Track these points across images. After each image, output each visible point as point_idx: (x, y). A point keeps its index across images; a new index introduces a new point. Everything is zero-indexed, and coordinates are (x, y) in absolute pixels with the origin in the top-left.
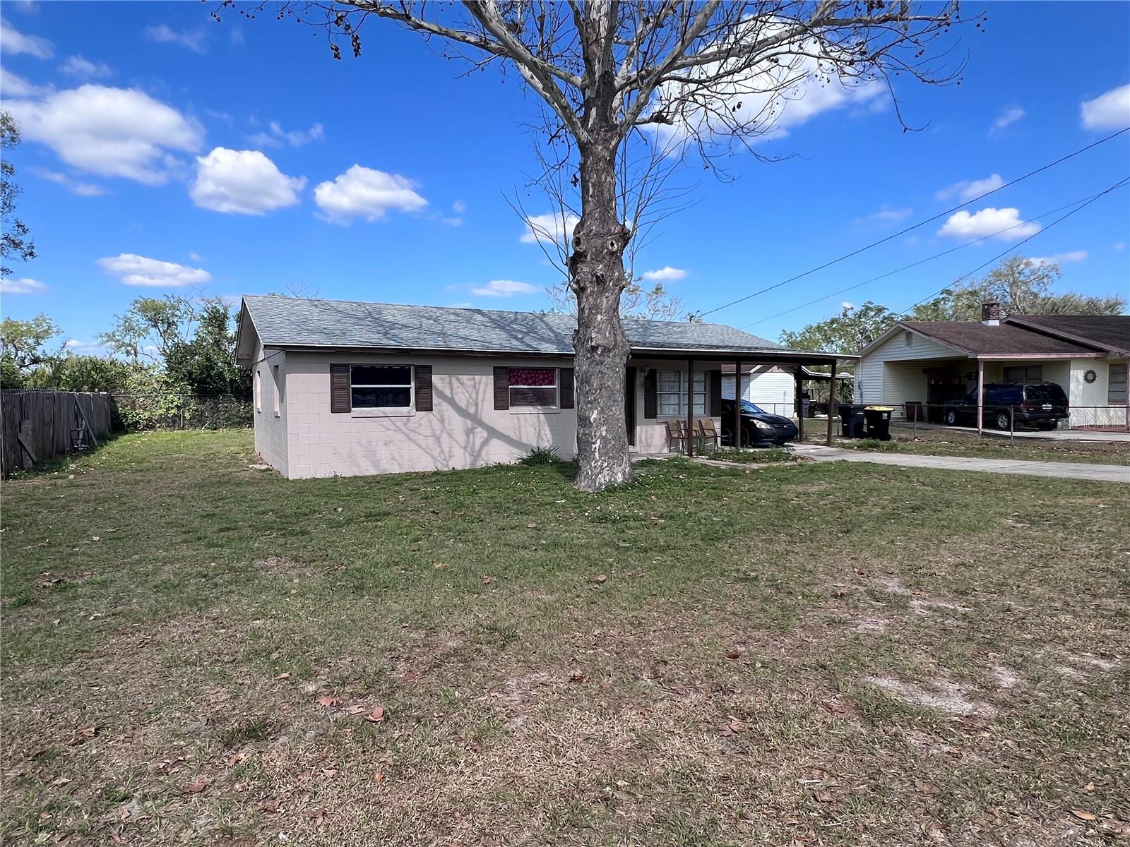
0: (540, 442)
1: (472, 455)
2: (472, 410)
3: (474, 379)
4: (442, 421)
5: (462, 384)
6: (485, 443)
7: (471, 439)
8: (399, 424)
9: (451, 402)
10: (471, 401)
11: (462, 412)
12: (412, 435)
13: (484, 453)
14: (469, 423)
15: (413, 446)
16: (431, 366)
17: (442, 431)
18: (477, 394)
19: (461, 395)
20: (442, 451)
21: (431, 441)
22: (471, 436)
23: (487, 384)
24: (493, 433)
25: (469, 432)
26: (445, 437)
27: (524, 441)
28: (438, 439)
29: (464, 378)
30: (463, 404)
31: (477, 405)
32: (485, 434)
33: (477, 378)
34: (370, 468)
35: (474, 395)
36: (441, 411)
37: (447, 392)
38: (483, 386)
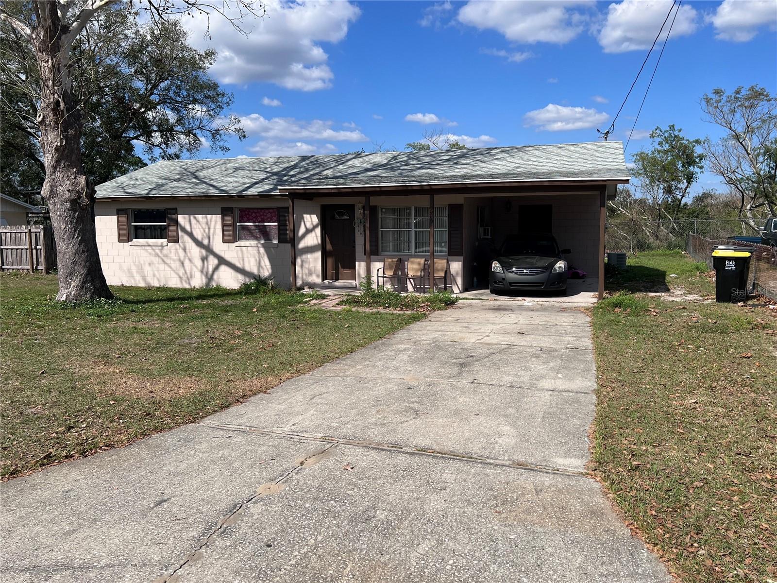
0: (261, 270)
1: (206, 276)
2: (206, 242)
3: (206, 218)
4: (185, 250)
5: (198, 221)
6: (216, 268)
7: (206, 265)
8: (158, 251)
9: (191, 235)
10: (205, 235)
11: (199, 243)
12: (165, 259)
13: (215, 277)
14: (204, 252)
15: (167, 268)
16: (177, 208)
17: (185, 257)
18: (209, 229)
19: (198, 230)
20: (186, 272)
21: (178, 264)
22: (206, 262)
23: (216, 222)
24: (222, 261)
25: (204, 259)
26: (187, 262)
27: (247, 268)
28: (183, 264)
29: (200, 217)
30: (199, 238)
31: (209, 238)
32: (216, 261)
33: (209, 216)
34: (141, 281)
35: (207, 230)
36: (183, 243)
37: (188, 228)
38: (213, 223)
